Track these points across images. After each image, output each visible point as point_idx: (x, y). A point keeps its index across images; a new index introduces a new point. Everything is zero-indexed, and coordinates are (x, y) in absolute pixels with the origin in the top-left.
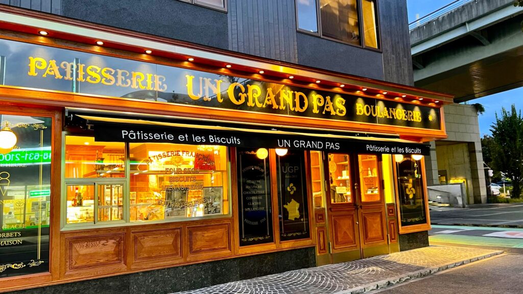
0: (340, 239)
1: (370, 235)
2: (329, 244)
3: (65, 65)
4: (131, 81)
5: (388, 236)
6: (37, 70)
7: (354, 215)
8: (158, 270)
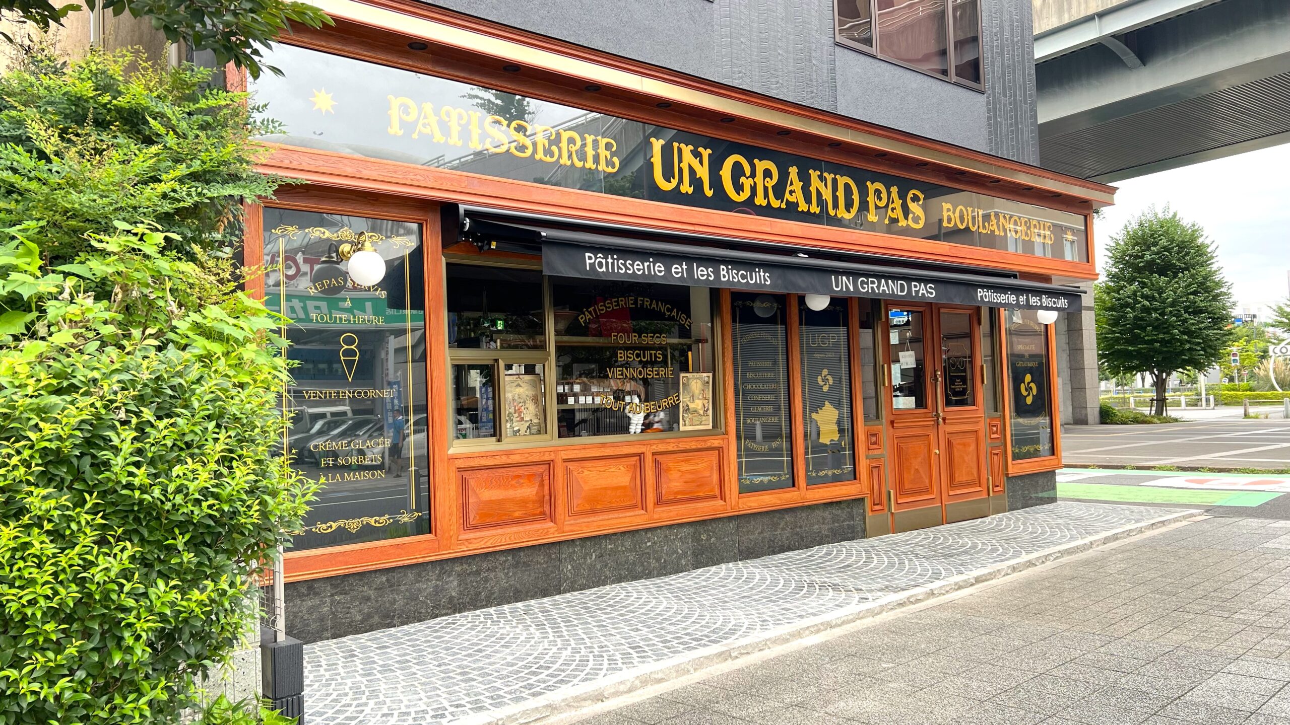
0: (907, 486)
1: (959, 477)
2: (889, 492)
3: (448, 114)
4: (560, 149)
5: (988, 479)
6: (403, 124)
7: (931, 437)
8: (606, 536)
